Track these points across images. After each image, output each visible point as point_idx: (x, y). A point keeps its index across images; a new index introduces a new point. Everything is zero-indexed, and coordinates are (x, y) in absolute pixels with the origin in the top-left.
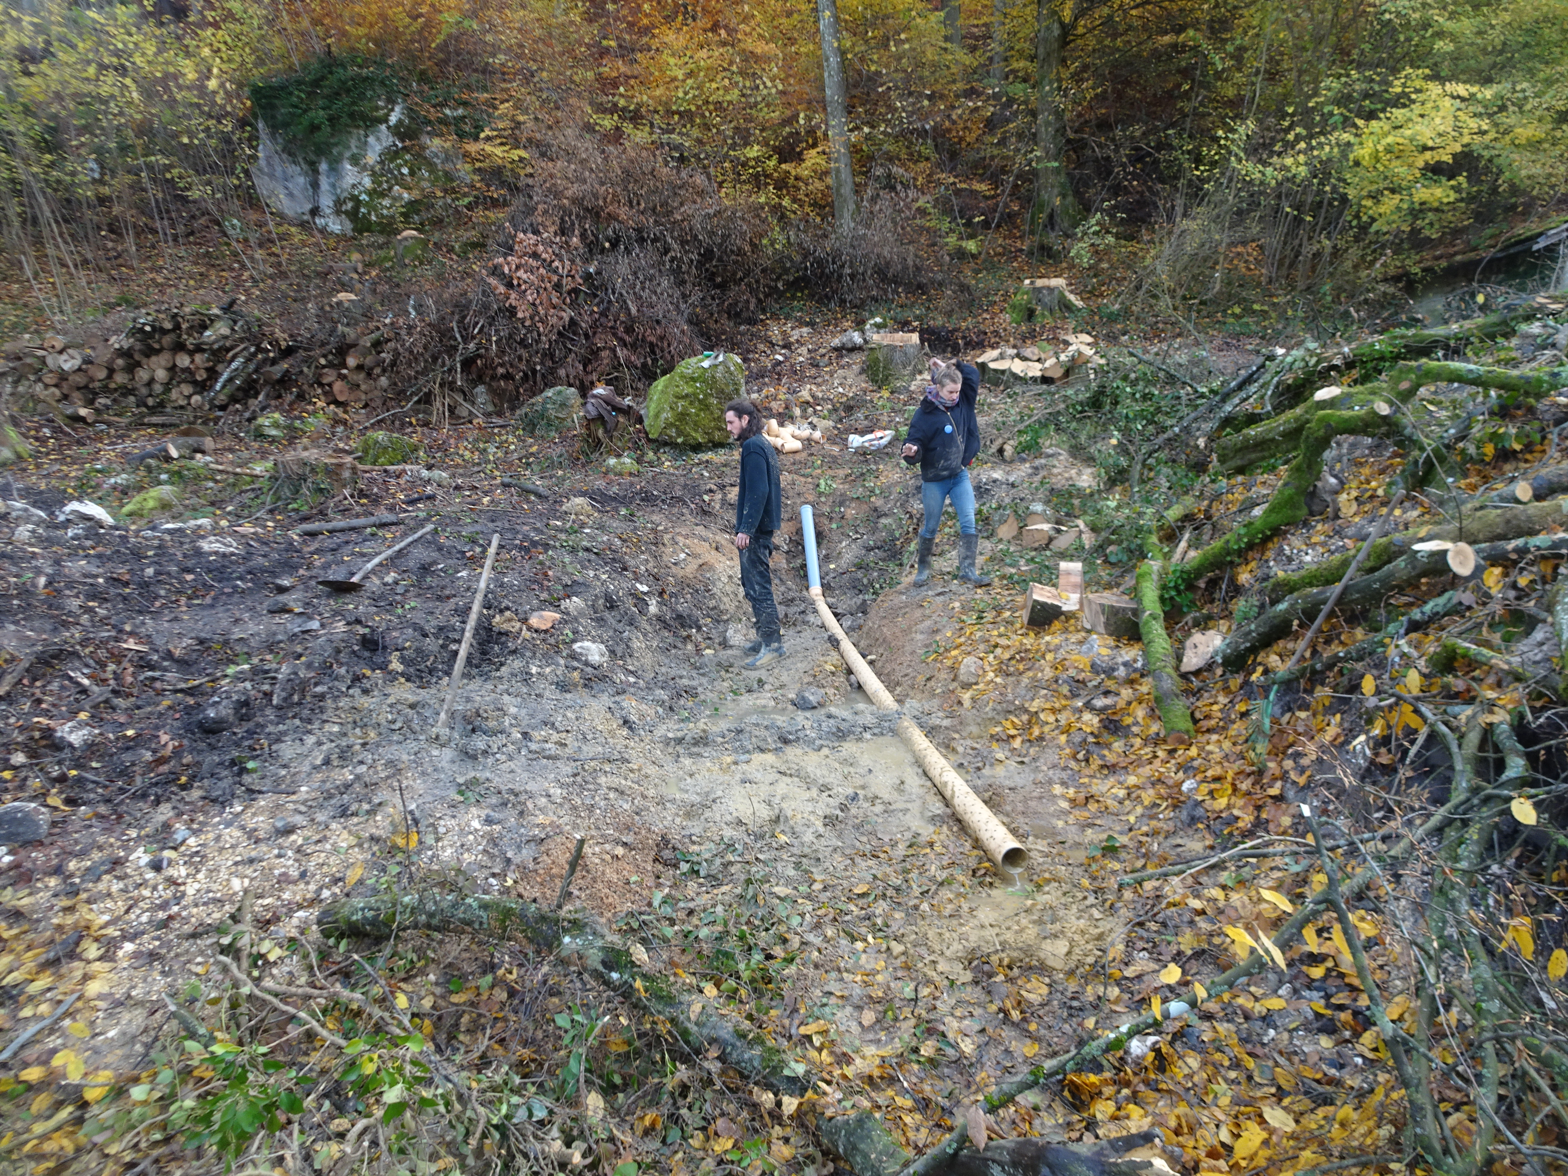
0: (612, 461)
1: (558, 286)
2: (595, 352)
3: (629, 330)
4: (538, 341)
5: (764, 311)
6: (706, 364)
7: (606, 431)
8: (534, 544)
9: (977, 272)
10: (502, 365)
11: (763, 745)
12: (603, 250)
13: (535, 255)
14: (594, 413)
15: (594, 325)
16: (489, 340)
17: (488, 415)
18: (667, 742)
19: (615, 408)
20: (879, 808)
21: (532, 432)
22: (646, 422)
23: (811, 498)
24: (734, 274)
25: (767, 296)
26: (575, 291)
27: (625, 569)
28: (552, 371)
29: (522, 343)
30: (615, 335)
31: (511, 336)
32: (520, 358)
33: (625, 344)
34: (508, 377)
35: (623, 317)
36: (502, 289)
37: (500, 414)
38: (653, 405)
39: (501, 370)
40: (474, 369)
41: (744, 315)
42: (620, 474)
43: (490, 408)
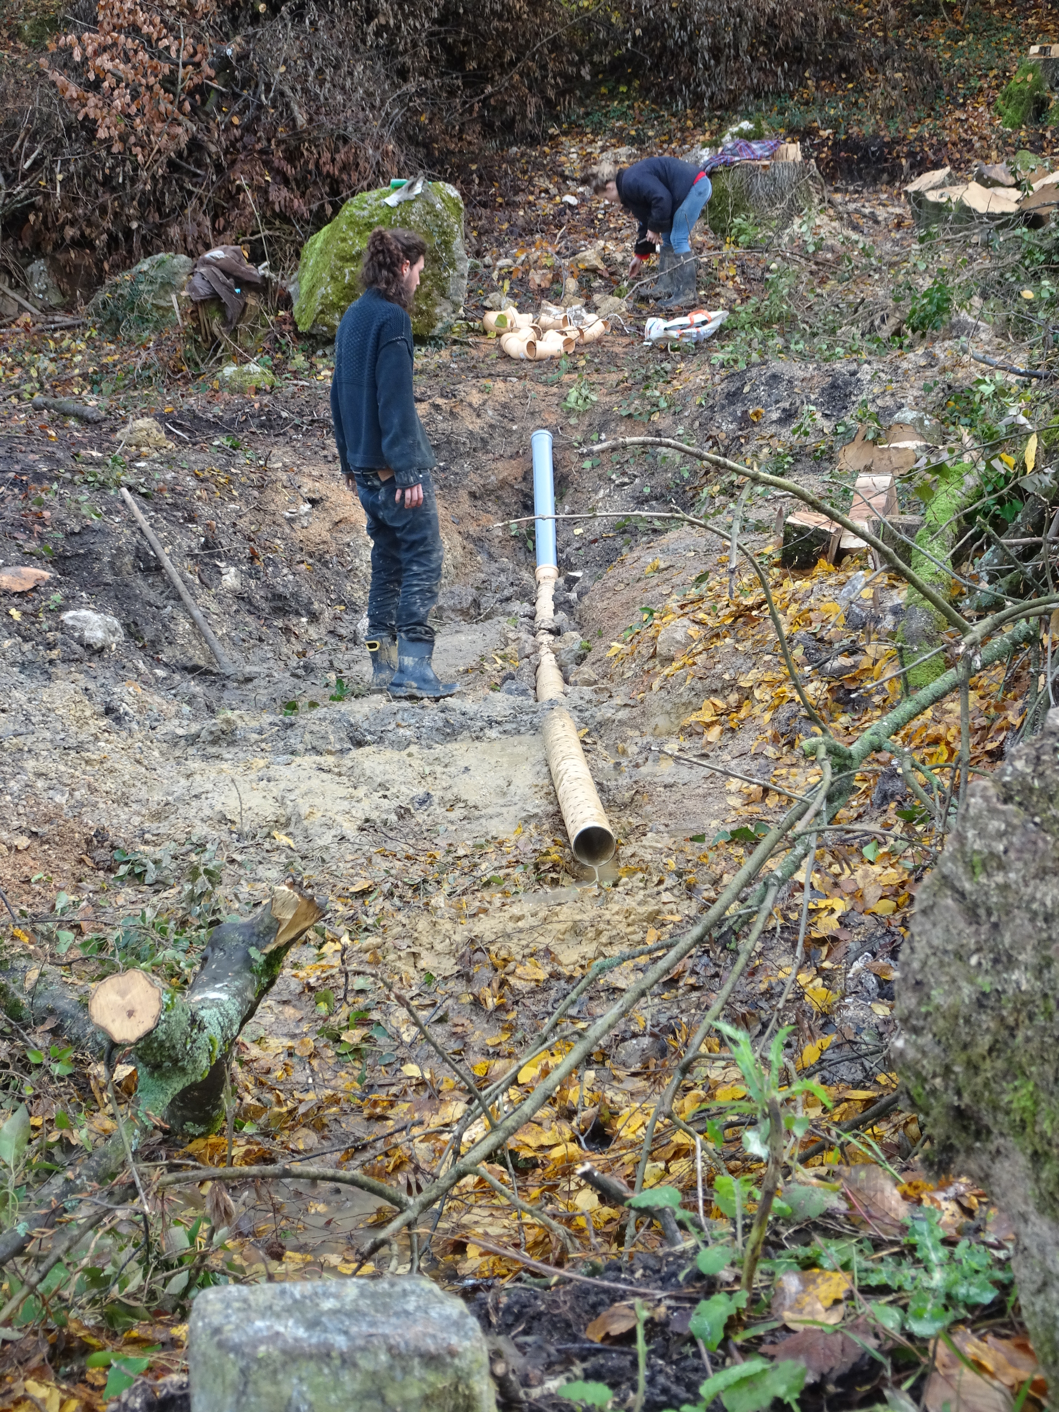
0: (229, 370)
1: (169, 83)
2: (233, 196)
3: (292, 156)
4: (134, 180)
5: (556, 119)
6: (392, 200)
7: (226, 322)
8: (39, 477)
9: (956, 37)
10: (72, 223)
11: (319, 744)
12: (256, 18)
13: (134, 30)
14: (203, 290)
15: (232, 149)
16: (52, 181)
17: (48, 310)
18: (174, 741)
19: (240, 282)
20: (458, 813)
21: (115, 333)
22: (296, 307)
23: (552, 419)
24: (500, 55)
25: (561, 93)
26: (201, 90)
27: (191, 520)
28: (160, 230)
29: (107, 182)
30: (267, 164)
31: (87, 172)
32: (103, 210)
33: (286, 182)
34: (83, 243)
35: (282, 132)
36: (73, 91)
37: (69, 308)
38: (307, 276)
39: (70, 232)
40: (27, 232)
41: (518, 127)
42: (241, 391)
43: (55, 299)
